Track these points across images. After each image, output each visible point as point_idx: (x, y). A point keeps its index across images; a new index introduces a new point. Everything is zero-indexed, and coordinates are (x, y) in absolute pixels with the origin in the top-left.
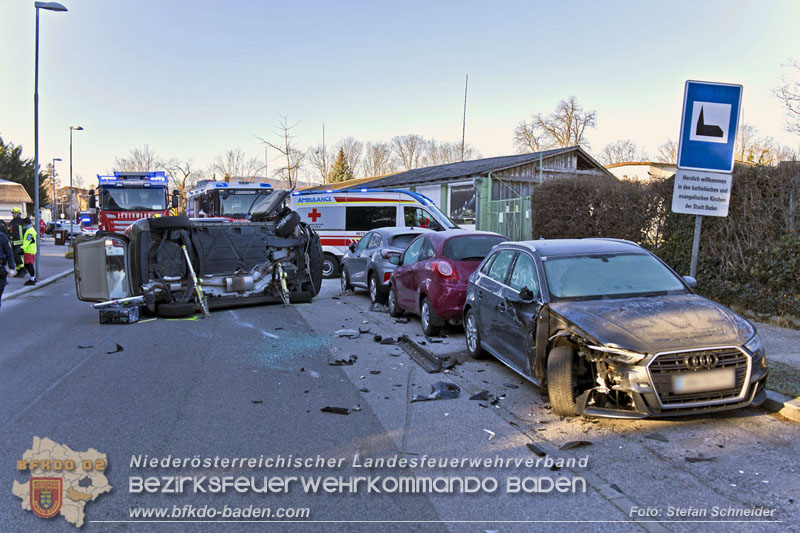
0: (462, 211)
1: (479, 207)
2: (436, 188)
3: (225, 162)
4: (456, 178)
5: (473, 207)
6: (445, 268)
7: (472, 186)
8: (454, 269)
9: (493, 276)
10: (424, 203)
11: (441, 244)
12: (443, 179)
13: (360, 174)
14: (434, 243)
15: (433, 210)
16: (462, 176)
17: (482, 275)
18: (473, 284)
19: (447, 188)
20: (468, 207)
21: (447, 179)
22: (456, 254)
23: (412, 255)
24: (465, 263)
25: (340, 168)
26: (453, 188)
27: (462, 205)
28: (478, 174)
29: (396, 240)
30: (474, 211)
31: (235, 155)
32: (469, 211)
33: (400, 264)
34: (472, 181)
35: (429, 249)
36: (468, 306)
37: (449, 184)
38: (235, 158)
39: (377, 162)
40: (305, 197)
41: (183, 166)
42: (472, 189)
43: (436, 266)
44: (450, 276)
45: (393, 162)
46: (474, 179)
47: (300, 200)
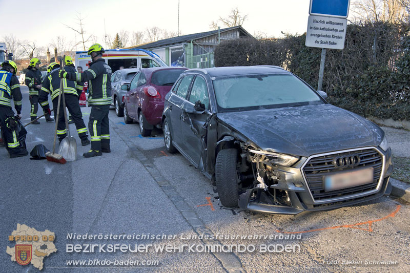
0: (177, 62)
1: (186, 60)
2: (163, 50)
3: (56, 42)
4: (173, 44)
5: (183, 60)
6: (153, 91)
7: (182, 48)
8: (158, 91)
9: (179, 94)
10: (153, 56)
11: (150, 75)
12: (166, 45)
13: (128, 45)
14: (146, 75)
15: (159, 61)
16: (176, 43)
17: (173, 94)
18: (167, 101)
19: (169, 50)
20: (180, 60)
21: (169, 45)
22: (159, 82)
23: (135, 83)
24: (165, 87)
25: (117, 44)
26: (172, 49)
27: (177, 59)
28: (185, 41)
29: (130, 76)
30: (183, 62)
31: (61, 38)
32: (181, 62)
33: (128, 90)
34: (182, 46)
35: (143, 79)
36: (164, 117)
37: (170, 48)
38: (61, 40)
39: (137, 41)
40: (83, 54)
41: (31, 44)
42: (182, 50)
43: (147, 89)
44: (155, 96)
45: (146, 40)
46: (183, 44)
47: (81, 56)
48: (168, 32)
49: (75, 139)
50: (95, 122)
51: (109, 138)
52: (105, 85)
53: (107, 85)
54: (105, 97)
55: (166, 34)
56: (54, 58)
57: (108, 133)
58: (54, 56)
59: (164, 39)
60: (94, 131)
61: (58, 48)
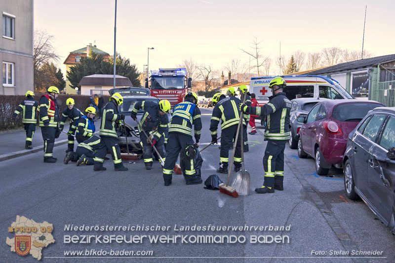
0: (360, 89)
1: (371, 86)
2: (344, 75)
3: (230, 65)
4: (356, 69)
5: (367, 87)
6: (333, 126)
7: (366, 73)
8: (340, 127)
10: (332, 83)
11: (331, 109)
12: (348, 70)
13: (303, 69)
14: (326, 108)
15: (338, 88)
16: (360, 67)
17: (358, 133)
18: (351, 140)
19: (350, 75)
20: (363, 87)
21: (350, 69)
22: (342, 117)
23: (313, 116)
24: (349, 123)
25: (291, 67)
26: (354, 74)
27: (360, 85)
28: (371, 65)
29: (307, 106)
30: (367, 89)
31: (236, 61)
32: (364, 89)
33: (305, 122)
34: (367, 70)
35: (322, 112)
36: (346, 158)
37: (352, 73)
38: (235, 63)
39: (313, 64)
40: (258, 80)
41: (208, 68)
42: (367, 75)
43: (327, 124)
44: (336, 133)
45: (323, 63)
46: (368, 69)
47: (255, 83)
48: (349, 52)
49: (249, 174)
50: (271, 157)
51: (282, 175)
52: (284, 120)
53: (285, 119)
54: (282, 133)
55: (347, 55)
56: (227, 81)
57: (282, 170)
58: (228, 79)
59: (344, 62)
60: (268, 166)
61: (231, 72)
